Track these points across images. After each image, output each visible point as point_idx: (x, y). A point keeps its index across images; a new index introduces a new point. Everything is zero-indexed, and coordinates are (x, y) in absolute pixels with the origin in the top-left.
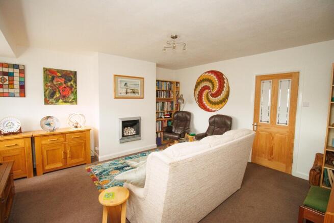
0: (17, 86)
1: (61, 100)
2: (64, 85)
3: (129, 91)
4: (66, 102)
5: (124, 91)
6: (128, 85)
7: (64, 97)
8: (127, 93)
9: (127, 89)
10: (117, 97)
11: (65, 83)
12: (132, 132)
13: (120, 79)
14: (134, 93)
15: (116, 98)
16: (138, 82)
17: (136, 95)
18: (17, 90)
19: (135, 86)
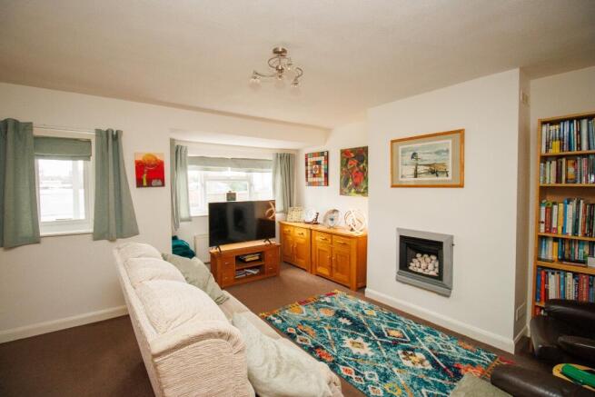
0: (323, 175)
1: (353, 190)
2: (357, 169)
3: (421, 169)
4: (358, 192)
5: (411, 170)
6: (419, 156)
7: (356, 185)
8: (416, 175)
9: (417, 165)
10: (395, 184)
11: (358, 165)
12: (431, 267)
13: (401, 147)
14: (434, 172)
15: (393, 186)
16: (447, 143)
17: (442, 178)
18: (322, 179)
19: (437, 157)
